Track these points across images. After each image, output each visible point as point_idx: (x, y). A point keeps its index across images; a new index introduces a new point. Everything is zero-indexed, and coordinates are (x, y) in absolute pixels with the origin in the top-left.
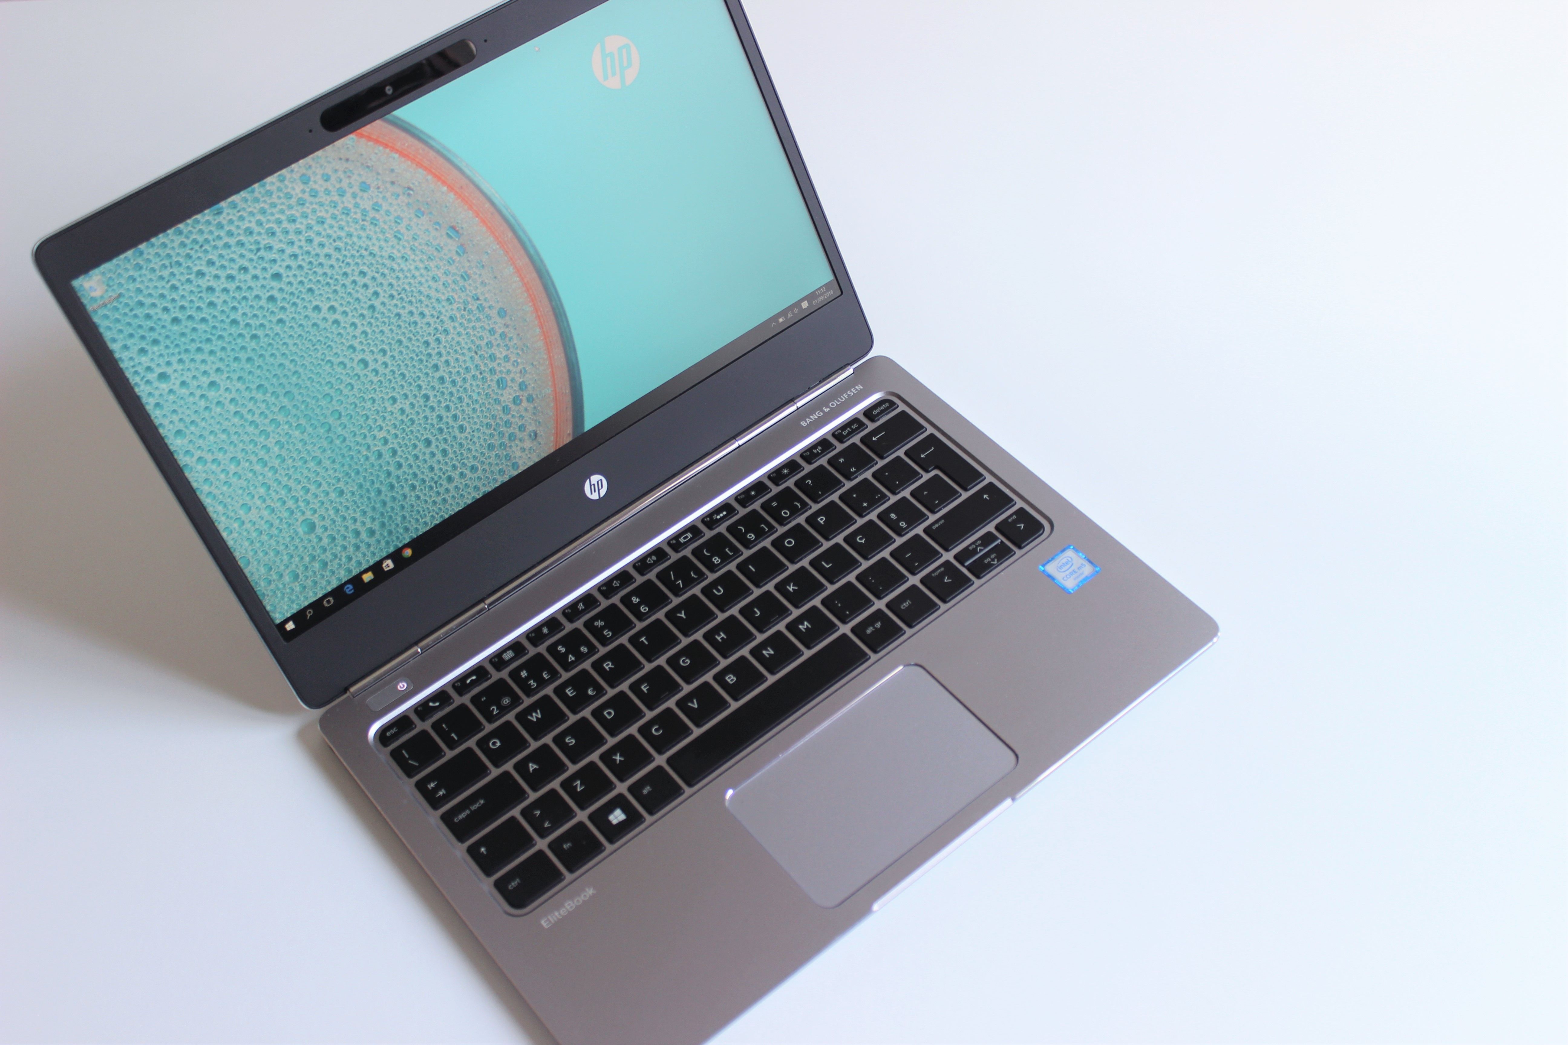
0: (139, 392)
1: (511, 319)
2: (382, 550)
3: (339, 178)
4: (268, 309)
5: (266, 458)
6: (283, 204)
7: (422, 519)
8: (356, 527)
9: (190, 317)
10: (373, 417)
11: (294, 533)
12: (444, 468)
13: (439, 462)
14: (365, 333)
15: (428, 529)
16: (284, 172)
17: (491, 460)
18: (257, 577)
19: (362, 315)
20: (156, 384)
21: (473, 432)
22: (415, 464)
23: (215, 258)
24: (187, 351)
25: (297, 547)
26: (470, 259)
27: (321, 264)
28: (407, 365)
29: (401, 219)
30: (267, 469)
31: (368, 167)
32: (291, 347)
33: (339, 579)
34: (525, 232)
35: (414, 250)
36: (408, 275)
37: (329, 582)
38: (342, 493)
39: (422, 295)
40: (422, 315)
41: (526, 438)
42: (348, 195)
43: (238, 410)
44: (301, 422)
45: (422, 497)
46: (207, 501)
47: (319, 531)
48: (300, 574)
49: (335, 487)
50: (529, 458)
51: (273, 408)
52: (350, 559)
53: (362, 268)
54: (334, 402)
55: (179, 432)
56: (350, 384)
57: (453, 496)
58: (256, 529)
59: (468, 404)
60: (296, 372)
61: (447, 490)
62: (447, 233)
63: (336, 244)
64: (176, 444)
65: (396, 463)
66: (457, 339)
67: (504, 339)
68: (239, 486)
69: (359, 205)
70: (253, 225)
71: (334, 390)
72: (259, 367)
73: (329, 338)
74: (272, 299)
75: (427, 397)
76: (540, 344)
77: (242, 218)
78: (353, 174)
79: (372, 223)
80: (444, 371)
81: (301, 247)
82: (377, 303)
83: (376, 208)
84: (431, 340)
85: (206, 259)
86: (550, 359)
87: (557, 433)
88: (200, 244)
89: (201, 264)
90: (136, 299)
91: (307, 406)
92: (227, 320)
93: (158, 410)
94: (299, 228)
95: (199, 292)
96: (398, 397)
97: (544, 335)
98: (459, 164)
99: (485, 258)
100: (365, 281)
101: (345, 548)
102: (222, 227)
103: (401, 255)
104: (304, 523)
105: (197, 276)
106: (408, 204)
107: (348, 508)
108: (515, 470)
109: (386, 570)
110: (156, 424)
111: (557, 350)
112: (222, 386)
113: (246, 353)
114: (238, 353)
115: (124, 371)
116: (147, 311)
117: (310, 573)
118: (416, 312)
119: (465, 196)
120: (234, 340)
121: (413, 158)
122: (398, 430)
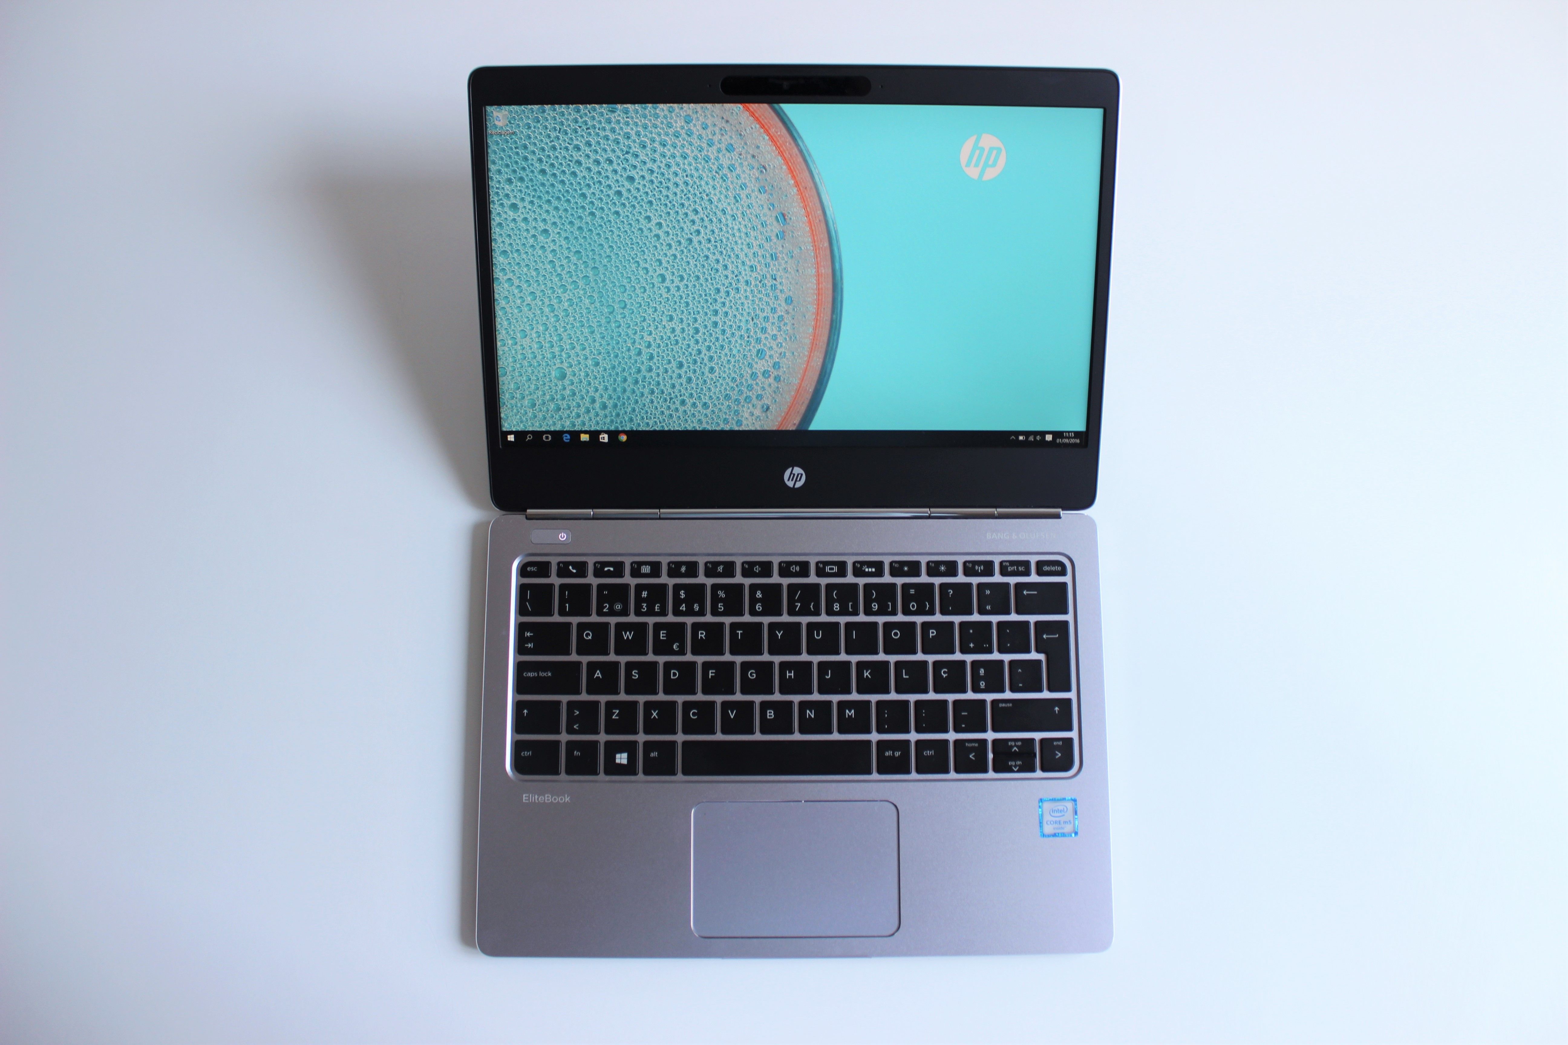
0: (492, 208)
1: (794, 309)
2: (605, 424)
3: (714, 132)
5: (556, 306)
6: (663, 129)
7: (647, 419)
8: (595, 396)
10: (649, 322)
11: (548, 372)
12: (683, 391)
13: (682, 385)
14: (675, 256)
15: (647, 429)
16: (675, 106)
17: (722, 407)
18: (506, 388)
19: (679, 242)
21: (719, 377)
22: (662, 375)
23: (593, 143)
24: (540, 197)
25: (545, 384)
26: (784, 246)
27: (668, 188)
28: (694, 298)
29: (746, 187)
30: (552, 314)
31: (741, 135)
32: (615, 236)
33: (563, 426)
34: (839, 249)
35: (744, 215)
36: (730, 231)
37: (554, 424)
38: (597, 364)
39: (733, 252)
40: (726, 267)
41: (759, 407)
42: (715, 148)
43: (554, 260)
44: (594, 295)
45: (655, 403)
46: (499, 313)
47: (567, 382)
48: (537, 405)
49: (593, 357)
50: (754, 423)
51: (579, 273)
52: (578, 416)
53: (697, 207)
54: (625, 295)
55: (505, 252)
56: (644, 287)
57: (679, 417)
58: (523, 353)
59: (726, 354)
60: (609, 256)
61: (677, 410)
62: (777, 216)
63: (687, 179)
64: (499, 260)
65: (648, 366)
66: (743, 300)
67: (781, 321)
68: (527, 315)
70: (633, 133)
72: (585, 237)
73: (646, 245)
74: (619, 193)
75: (697, 331)
76: (807, 341)
77: (627, 124)
79: (722, 178)
82: (695, 240)
83: (731, 168)
85: (587, 139)
86: (809, 357)
87: (785, 418)
88: (588, 126)
89: (582, 142)
90: (524, 142)
91: (605, 286)
92: (579, 191)
93: (499, 228)
94: (665, 153)
95: (569, 160)
96: (676, 318)
97: (814, 336)
98: (813, 169)
99: (796, 251)
100: (695, 218)
101: (579, 406)
102: (610, 123)
103: (732, 213)
104: (559, 369)
105: (574, 148)
106: (758, 178)
107: (596, 378)
108: (737, 426)
109: (601, 440)
110: (493, 238)
111: (818, 354)
112: (551, 236)
113: (581, 222)
114: (575, 219)
115: (490, 188)
116: (527, 154)
117: (545, 409)
118: (721, 262)
119: (806, 196)
120: (577, 208)
121: (779, 146)
122: (662, 343)
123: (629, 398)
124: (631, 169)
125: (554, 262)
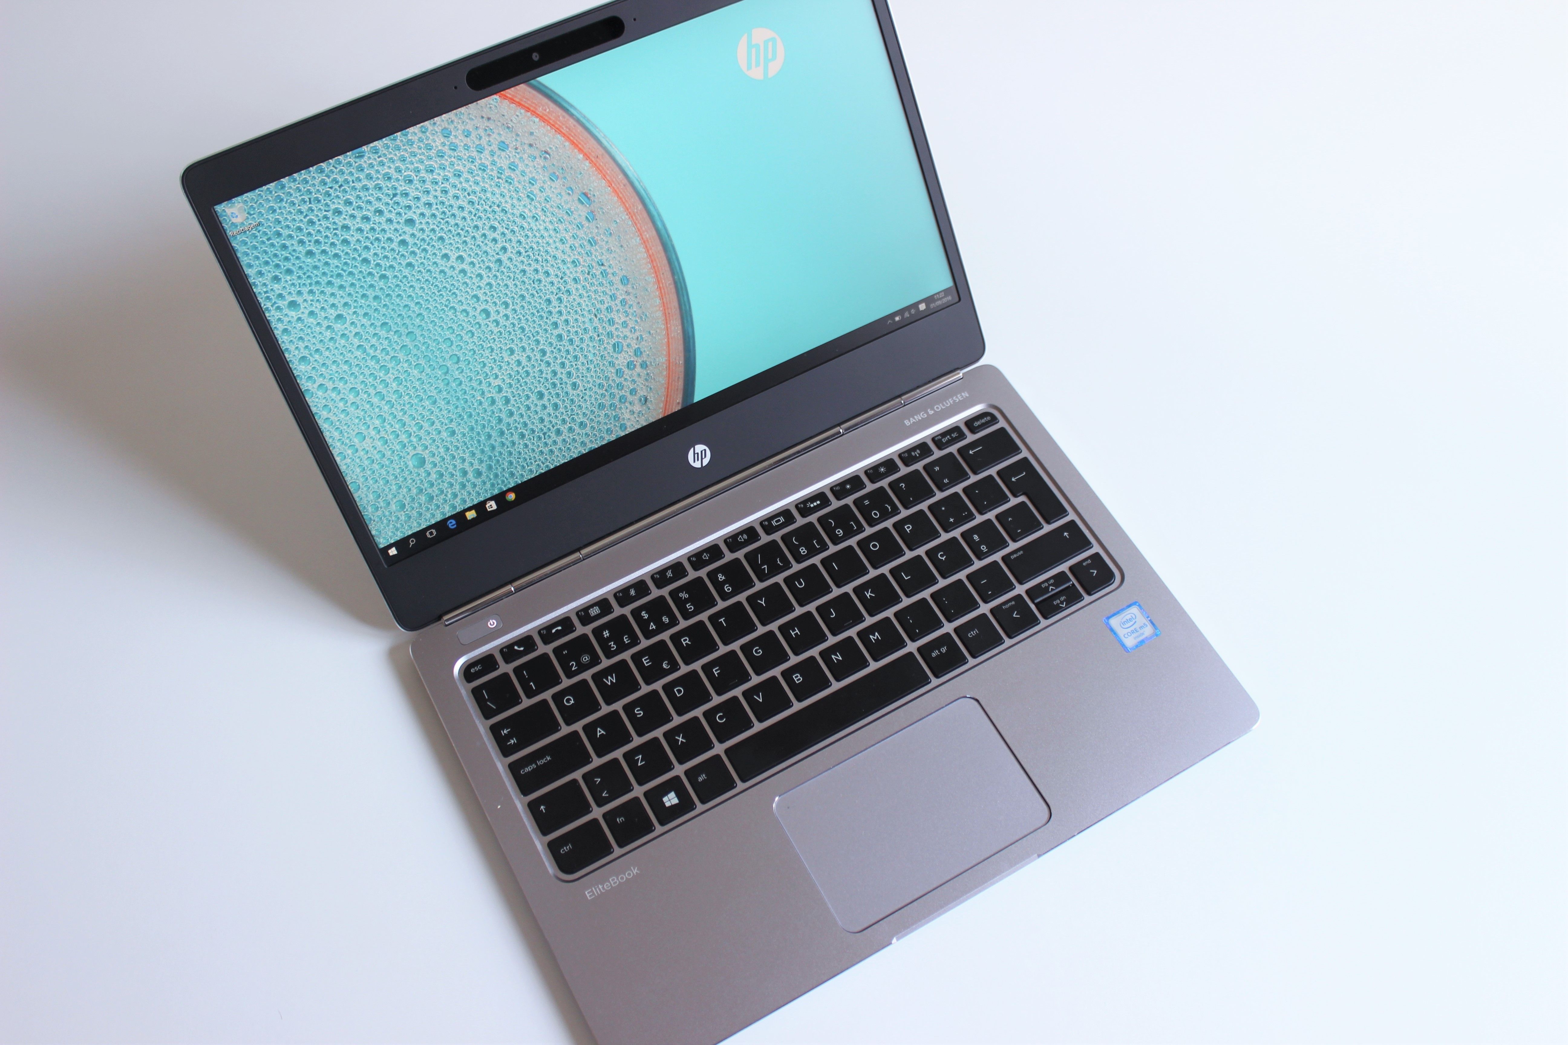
0: (269, 317)
1: (633, 287)
2: (487, 491)
3: (479, 135)
4: (399, 252)
5: (384, 392)
6: (423, 154)
7: (528, 466)
8: (464, 467)
9: (324, 252)
10: (490, 365)
11: (404, 465)
12: (554, 421)
13: (550, 415)
14: (489, 284)
15: (533, 476)
16: (426, 123)
18: (366, 502)
19: (489, 268)
20: (286, 311)
21: (585, 390)
23: (352, 199)
24: (318, 283)
25: (406, 479)
26: (599, 226)
27: (454, 215)
28: (527, 320)
29: (536, 181)
30: (383, 402)
31: (508, 128)
32: (417, 290)
33: (443, 513)
34: (654, 206)
35: (545, 211)
36: (537, 234)
37: (433, 516)
38: (453, 433)
40: (547, 274)
41: (636, 402)
42: (486, 152)
43: (362, 344)
44: (421, 362)
45: (530, 446)
46: (324, 426)
47: (428, 466)
48: (407, 505)
49: (446, 427)
50: (638, 421)
51: (395, 346)
53: (493, 223)
54: (454, 347)
55: (303, 359)
56: (470, 331)
57: (560, 449)
58: (368, 458)
59: (583, 363)
60: (420, 314)
61: (555, 442)
62: (579, 199)
63: (470, 197)
64: (299, 369)
66: (578, 300)
67: (625, 305)
68: (356, 415)
69: (496, 162)
70: (392, 171)
71: (455, 336)
72: (385, 305)
73: (455, 286)
74: (403, 243)
75: (544, 353)
76: (659, 314)
77: (382, 164)
78: (493, 133)
79: (507, 181)
80: (563, 329)
81: (436, 197)
82: (504, 258)
83: (512, 167)
84: (553, 298)
85: (344, 198)
86: (667, 330)
87: (667, 401)
88: (340, 184)
89: (339, 203)
90: (275, 230)
91: (428, 347)
92: (358, 258)
93: (286, 336)
94: (436, 179)
95: (334, 229)
96: (516, 349)
97: (664, 306)
98: (597, 134)
99: (613, 226)
100: (495, 235)
101: (452, 485)
102: (362, 170)
103: (532, 215)
104: (414, 457)
105: (334, 214)
106: (544, 167)
107: (458, 448)
108: (623, 431)
109: (489, 510)
110: (283, 349)
111: (675, 322)
112: (348, 320)
113: (374, 291)
114: (366, 290)
115: (257, 296)
116: (283, 242)
117: (416, 505)
118: (541, 270)
119: (600, 165)
120: (364, 277)
121: (553, 123)
122: (513, 380)
123: (501, 453)
124: (406, 211)
125: (363, 345)
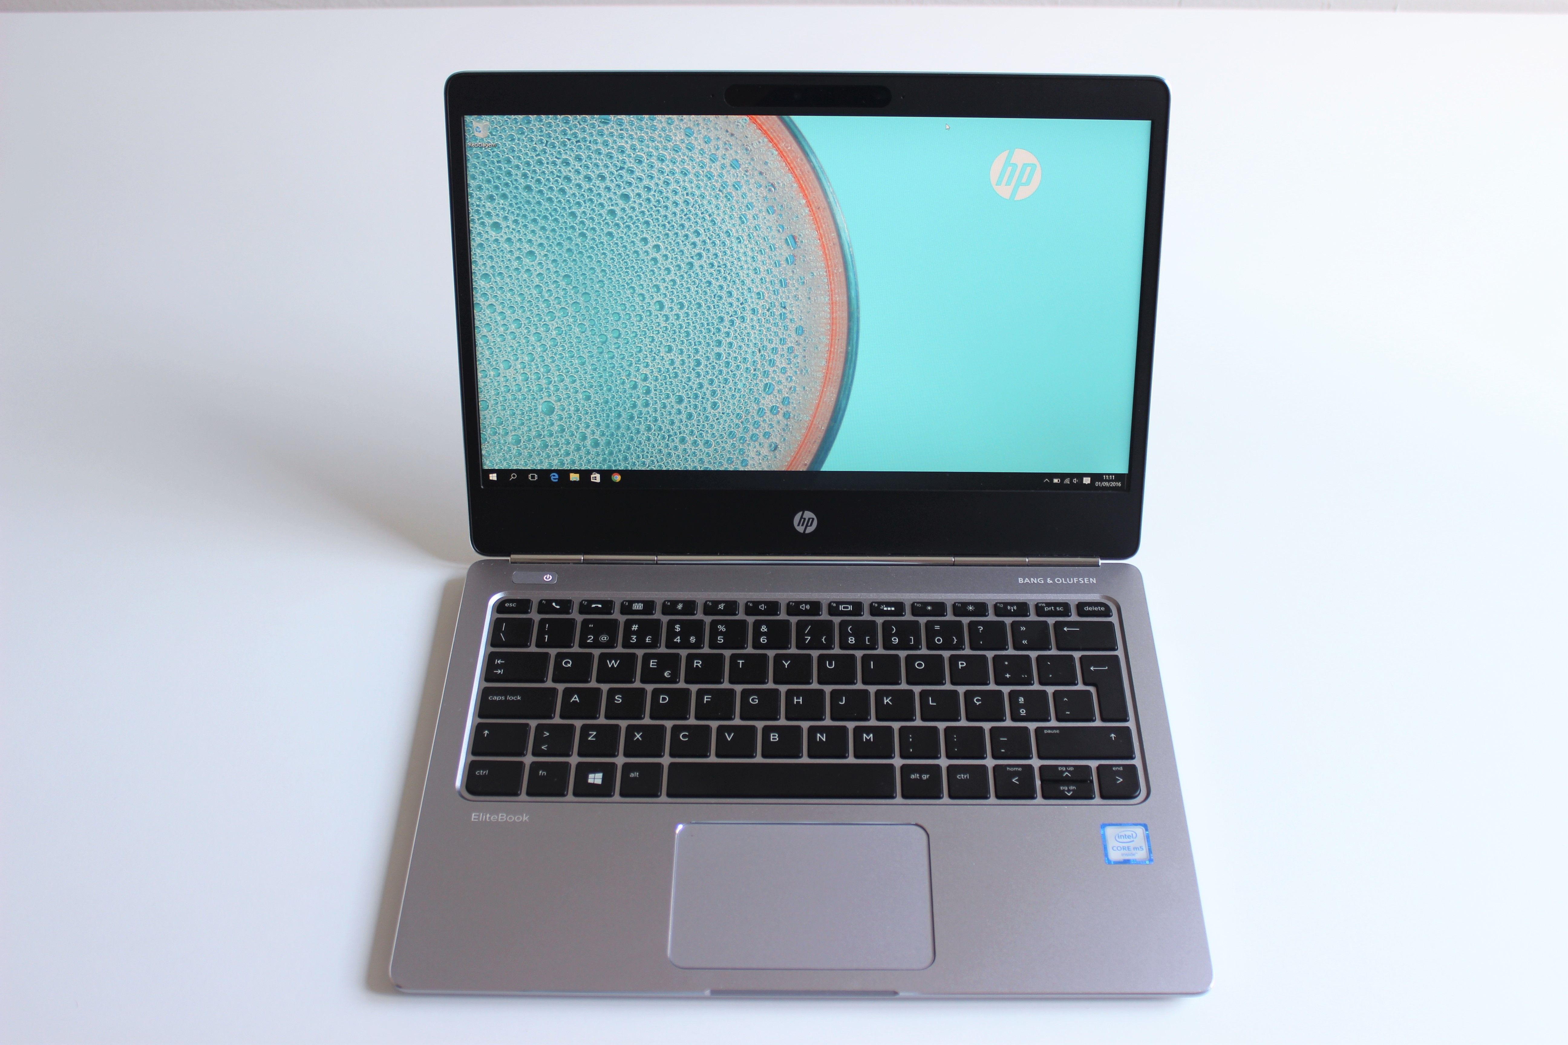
0: (472, 227)
1: (805, 340)
3: (718, 146)
4: (605, 219)
7: (643, 458)
8: (586, 432)
9: (541, 192)
10: (645, 353)
12: (683, 428)
13: (681, 421)
14: (674, 281)
15: (643, 469)
16: (675, 117)
17: (726, 446)
19: (679, 267)
20: (488, 229)
21: (723, 413)
22: (660, 411)
23: (584, 157)
24: (525, 216)
26: (795, 271)
27: (666, 207)
29: (753, 207)
30: (539, 344)
31: (747, 149)
34: (855, 274)
35: (750, 238)
36: (735, 255)
38: (588, 398)
39: (738, 278)
40: (730, 294)
41: (766, 445)
42: (718, 163)
43: (541, 285)
47: (554, 417)
48: (522, 442)
50: (760, 463)
52: (568, 454)
53: (699, 228)
54: (620, 323)
55: (486, 276)
56: (640, 315)
57: (678, 456)
59: (730, 388)
61: (676, 448)
62: (787, 239)
63: (688, 197)
64: (479, 284)
65: (645, 401)
66: (749, 330)
67: (791, 353)
68: (511, 344)
69: (723, 176)
70: (628, 147)
71: (624, 313)
72: (574, 260)
73: (642, 270)
74: (612, 213)
75: (698, 363)
76: (820, 375)
77: (621, 137)
78: (731, 149)
80: (725, 350)
81: (657, 185)
82: (697, 264)
84: (727, 318)
85: (577, 153)
86: (822, 393)
87: (795, 457)
88: (578, 139)
89: (571, 155)
90: (507, 156)
91: (597, 313)
92: (568, 210)
93: (479, 250)
94: (664, 169)
95: (557, 176)
96: (675, 349)
97: (828, 370)
98: (827, 188)
99: (808, 277)
100: (696, 240)
101: (568, 443)
102: (602, 135)
103: (737, 236)
104: (546, 403)
105: (563, 162)
106: (766, 197)
107: (587, 413)
108: (742, 466)
109: (592, 480)
110: (473, 260)
111: (832, 388)
112: (538, 259)
113: (570, 244)
114: (563, 241)
115: (469, 205)
116: (510, 169)
117: (531, 446)
118: (725, 289)
119: (818, 217)
120: (566, 228)
121: (789, 162)
122: (660, 375)
123: (623, 435)
124: (626, 187)
125: (541, 287)
